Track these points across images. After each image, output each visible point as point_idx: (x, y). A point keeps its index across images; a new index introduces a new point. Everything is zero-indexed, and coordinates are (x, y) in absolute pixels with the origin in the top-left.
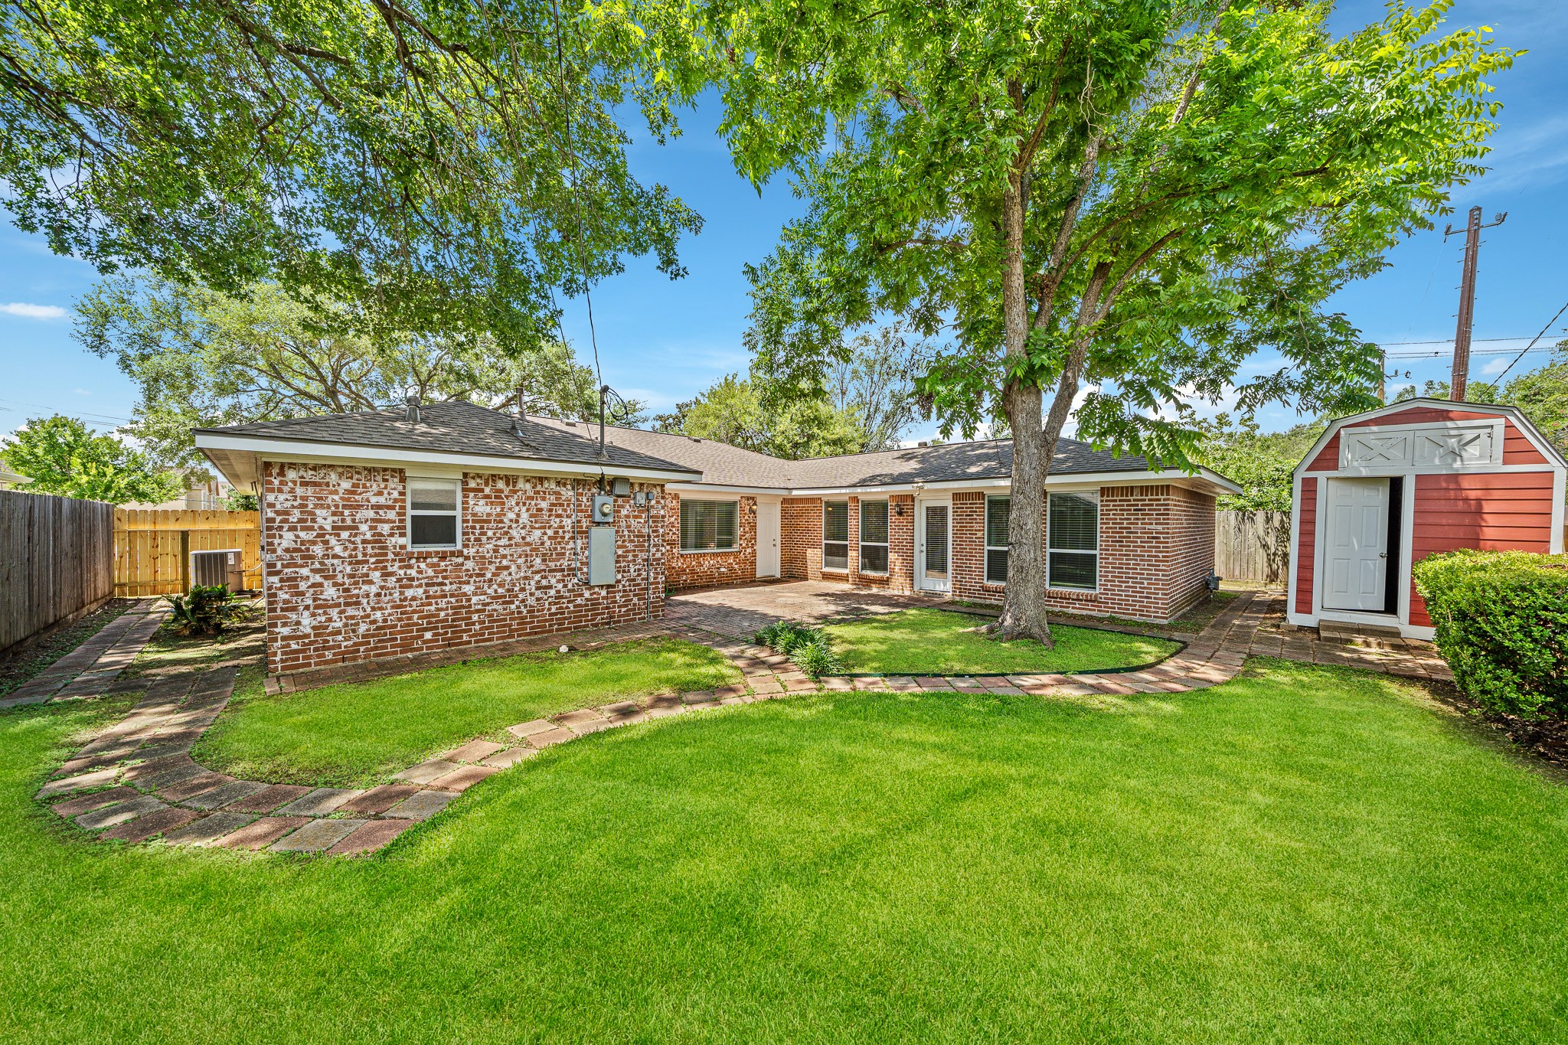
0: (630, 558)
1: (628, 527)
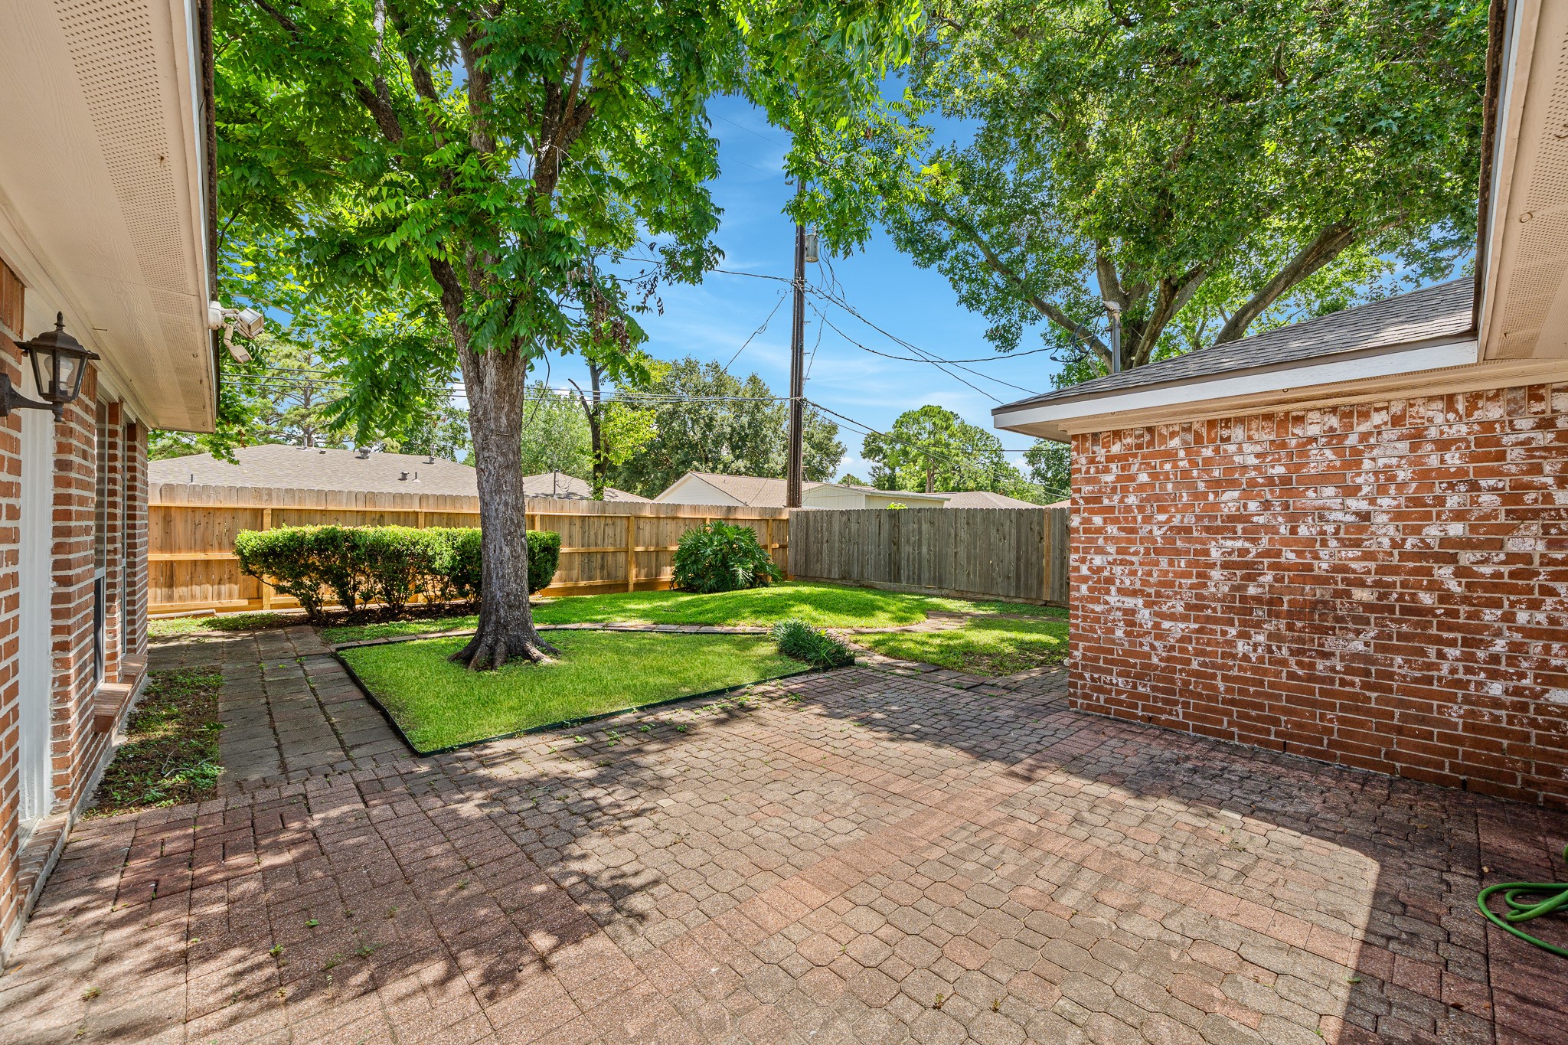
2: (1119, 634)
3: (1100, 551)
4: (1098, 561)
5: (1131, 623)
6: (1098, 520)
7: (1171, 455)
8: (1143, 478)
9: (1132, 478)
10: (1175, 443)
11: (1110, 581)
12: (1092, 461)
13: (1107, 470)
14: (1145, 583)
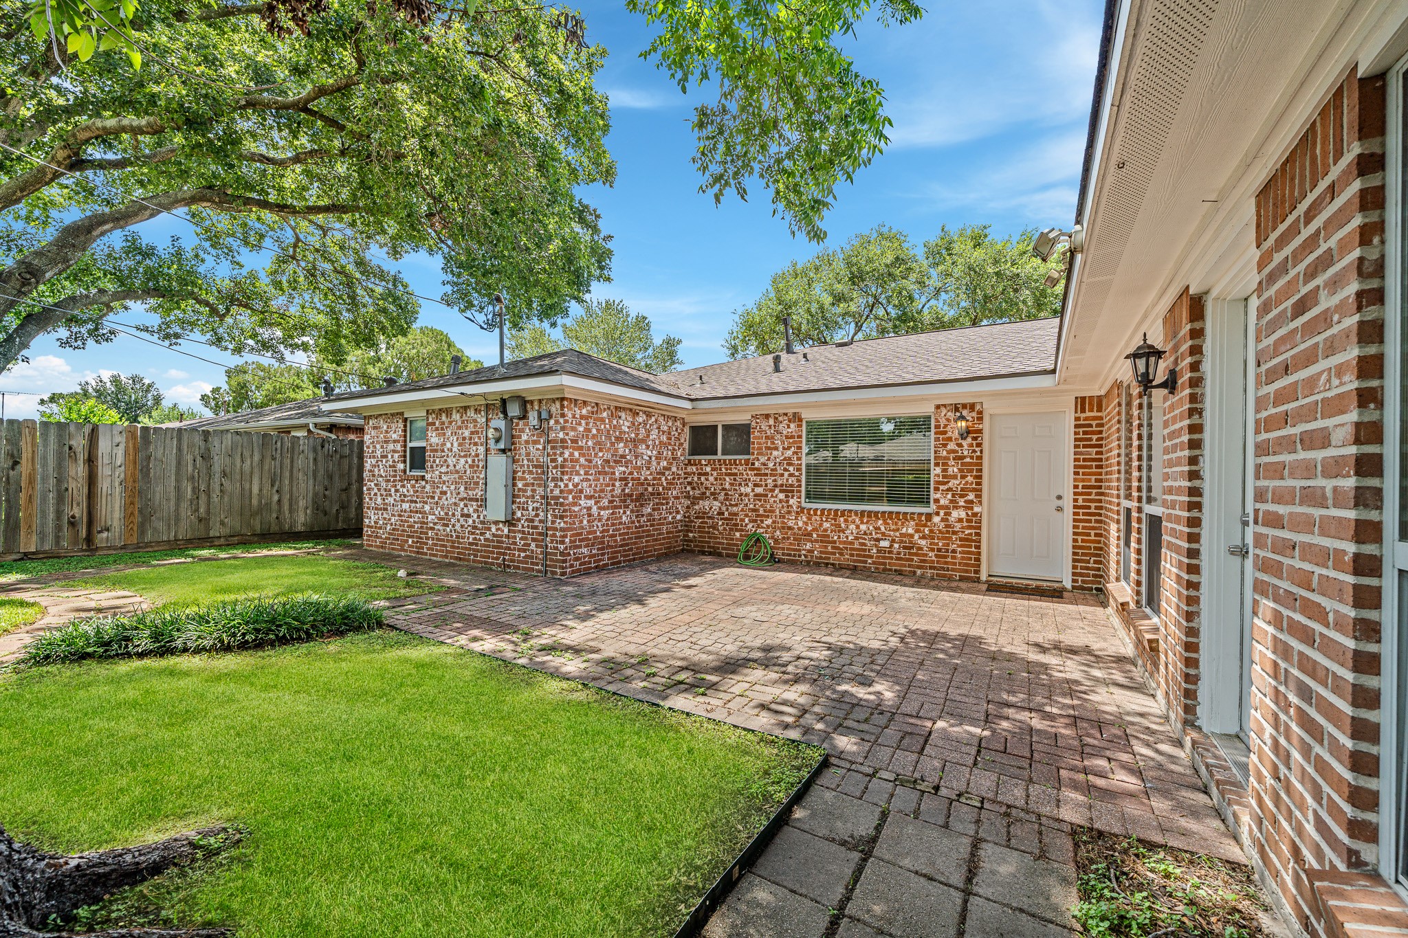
0: (529, 493)
1: (528, 454)
2: (585, 522)
3: (578, 474)
4: (577, 479)
5: (589, 515)
6: (576, 454)
7: (602, 420)
8: (594, 431)
9: (590, 431)
10: (605, 414)
11: (581, 491)
12: (574, 417)
13: (580, 424)
14: (595, 491)
